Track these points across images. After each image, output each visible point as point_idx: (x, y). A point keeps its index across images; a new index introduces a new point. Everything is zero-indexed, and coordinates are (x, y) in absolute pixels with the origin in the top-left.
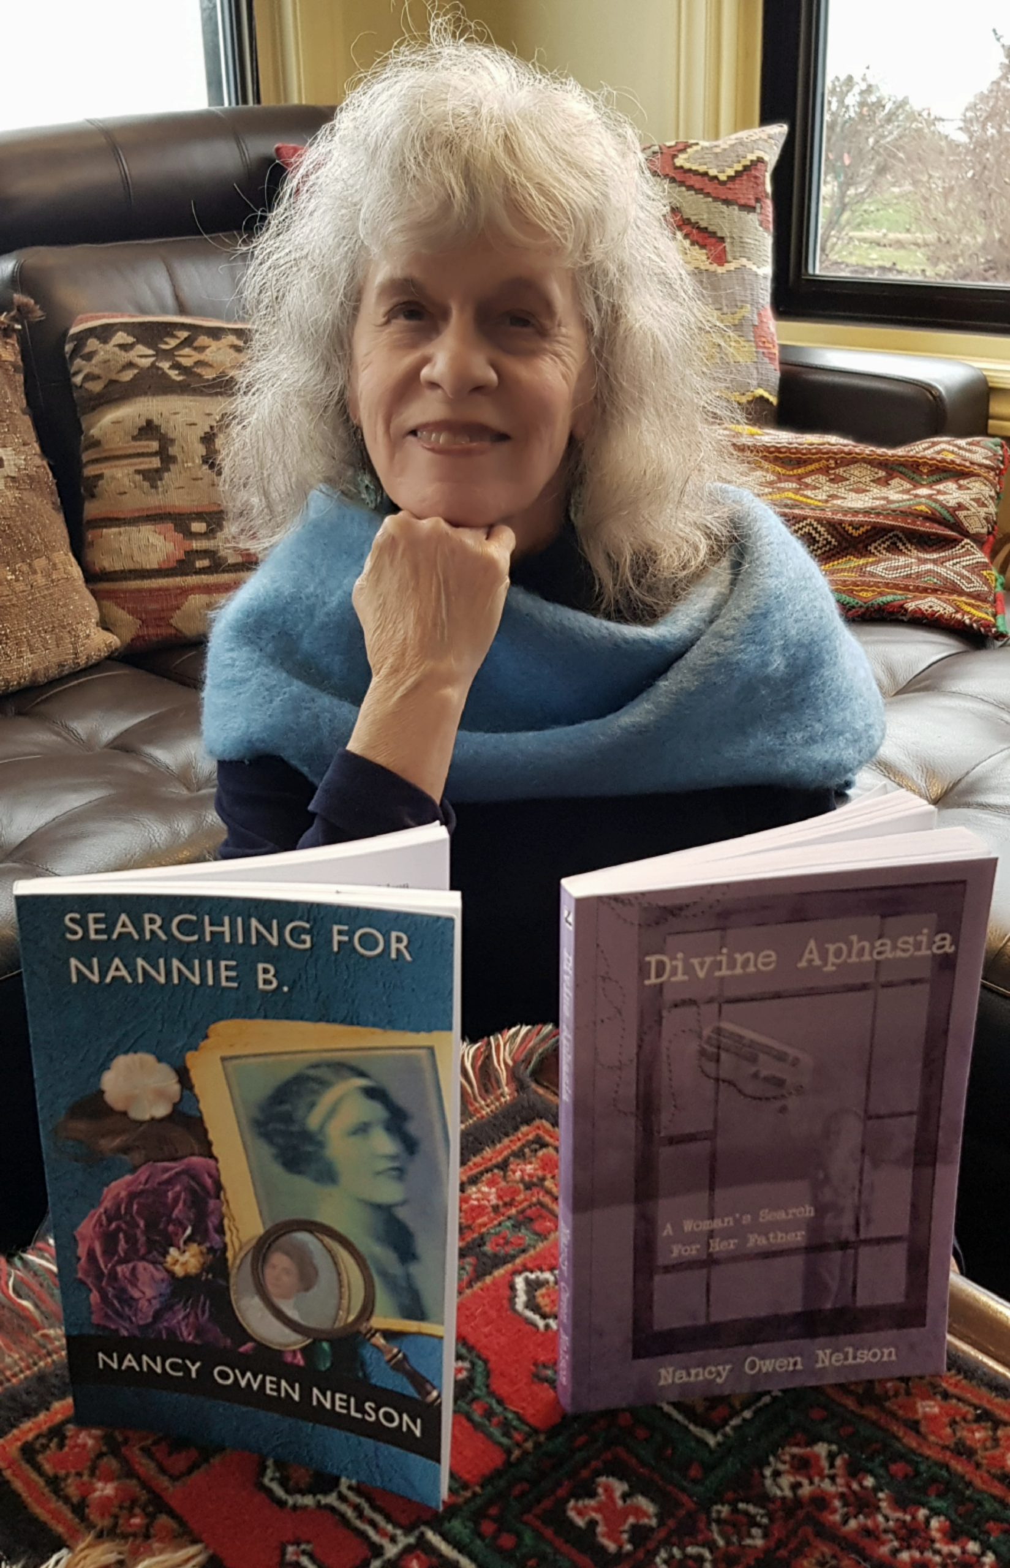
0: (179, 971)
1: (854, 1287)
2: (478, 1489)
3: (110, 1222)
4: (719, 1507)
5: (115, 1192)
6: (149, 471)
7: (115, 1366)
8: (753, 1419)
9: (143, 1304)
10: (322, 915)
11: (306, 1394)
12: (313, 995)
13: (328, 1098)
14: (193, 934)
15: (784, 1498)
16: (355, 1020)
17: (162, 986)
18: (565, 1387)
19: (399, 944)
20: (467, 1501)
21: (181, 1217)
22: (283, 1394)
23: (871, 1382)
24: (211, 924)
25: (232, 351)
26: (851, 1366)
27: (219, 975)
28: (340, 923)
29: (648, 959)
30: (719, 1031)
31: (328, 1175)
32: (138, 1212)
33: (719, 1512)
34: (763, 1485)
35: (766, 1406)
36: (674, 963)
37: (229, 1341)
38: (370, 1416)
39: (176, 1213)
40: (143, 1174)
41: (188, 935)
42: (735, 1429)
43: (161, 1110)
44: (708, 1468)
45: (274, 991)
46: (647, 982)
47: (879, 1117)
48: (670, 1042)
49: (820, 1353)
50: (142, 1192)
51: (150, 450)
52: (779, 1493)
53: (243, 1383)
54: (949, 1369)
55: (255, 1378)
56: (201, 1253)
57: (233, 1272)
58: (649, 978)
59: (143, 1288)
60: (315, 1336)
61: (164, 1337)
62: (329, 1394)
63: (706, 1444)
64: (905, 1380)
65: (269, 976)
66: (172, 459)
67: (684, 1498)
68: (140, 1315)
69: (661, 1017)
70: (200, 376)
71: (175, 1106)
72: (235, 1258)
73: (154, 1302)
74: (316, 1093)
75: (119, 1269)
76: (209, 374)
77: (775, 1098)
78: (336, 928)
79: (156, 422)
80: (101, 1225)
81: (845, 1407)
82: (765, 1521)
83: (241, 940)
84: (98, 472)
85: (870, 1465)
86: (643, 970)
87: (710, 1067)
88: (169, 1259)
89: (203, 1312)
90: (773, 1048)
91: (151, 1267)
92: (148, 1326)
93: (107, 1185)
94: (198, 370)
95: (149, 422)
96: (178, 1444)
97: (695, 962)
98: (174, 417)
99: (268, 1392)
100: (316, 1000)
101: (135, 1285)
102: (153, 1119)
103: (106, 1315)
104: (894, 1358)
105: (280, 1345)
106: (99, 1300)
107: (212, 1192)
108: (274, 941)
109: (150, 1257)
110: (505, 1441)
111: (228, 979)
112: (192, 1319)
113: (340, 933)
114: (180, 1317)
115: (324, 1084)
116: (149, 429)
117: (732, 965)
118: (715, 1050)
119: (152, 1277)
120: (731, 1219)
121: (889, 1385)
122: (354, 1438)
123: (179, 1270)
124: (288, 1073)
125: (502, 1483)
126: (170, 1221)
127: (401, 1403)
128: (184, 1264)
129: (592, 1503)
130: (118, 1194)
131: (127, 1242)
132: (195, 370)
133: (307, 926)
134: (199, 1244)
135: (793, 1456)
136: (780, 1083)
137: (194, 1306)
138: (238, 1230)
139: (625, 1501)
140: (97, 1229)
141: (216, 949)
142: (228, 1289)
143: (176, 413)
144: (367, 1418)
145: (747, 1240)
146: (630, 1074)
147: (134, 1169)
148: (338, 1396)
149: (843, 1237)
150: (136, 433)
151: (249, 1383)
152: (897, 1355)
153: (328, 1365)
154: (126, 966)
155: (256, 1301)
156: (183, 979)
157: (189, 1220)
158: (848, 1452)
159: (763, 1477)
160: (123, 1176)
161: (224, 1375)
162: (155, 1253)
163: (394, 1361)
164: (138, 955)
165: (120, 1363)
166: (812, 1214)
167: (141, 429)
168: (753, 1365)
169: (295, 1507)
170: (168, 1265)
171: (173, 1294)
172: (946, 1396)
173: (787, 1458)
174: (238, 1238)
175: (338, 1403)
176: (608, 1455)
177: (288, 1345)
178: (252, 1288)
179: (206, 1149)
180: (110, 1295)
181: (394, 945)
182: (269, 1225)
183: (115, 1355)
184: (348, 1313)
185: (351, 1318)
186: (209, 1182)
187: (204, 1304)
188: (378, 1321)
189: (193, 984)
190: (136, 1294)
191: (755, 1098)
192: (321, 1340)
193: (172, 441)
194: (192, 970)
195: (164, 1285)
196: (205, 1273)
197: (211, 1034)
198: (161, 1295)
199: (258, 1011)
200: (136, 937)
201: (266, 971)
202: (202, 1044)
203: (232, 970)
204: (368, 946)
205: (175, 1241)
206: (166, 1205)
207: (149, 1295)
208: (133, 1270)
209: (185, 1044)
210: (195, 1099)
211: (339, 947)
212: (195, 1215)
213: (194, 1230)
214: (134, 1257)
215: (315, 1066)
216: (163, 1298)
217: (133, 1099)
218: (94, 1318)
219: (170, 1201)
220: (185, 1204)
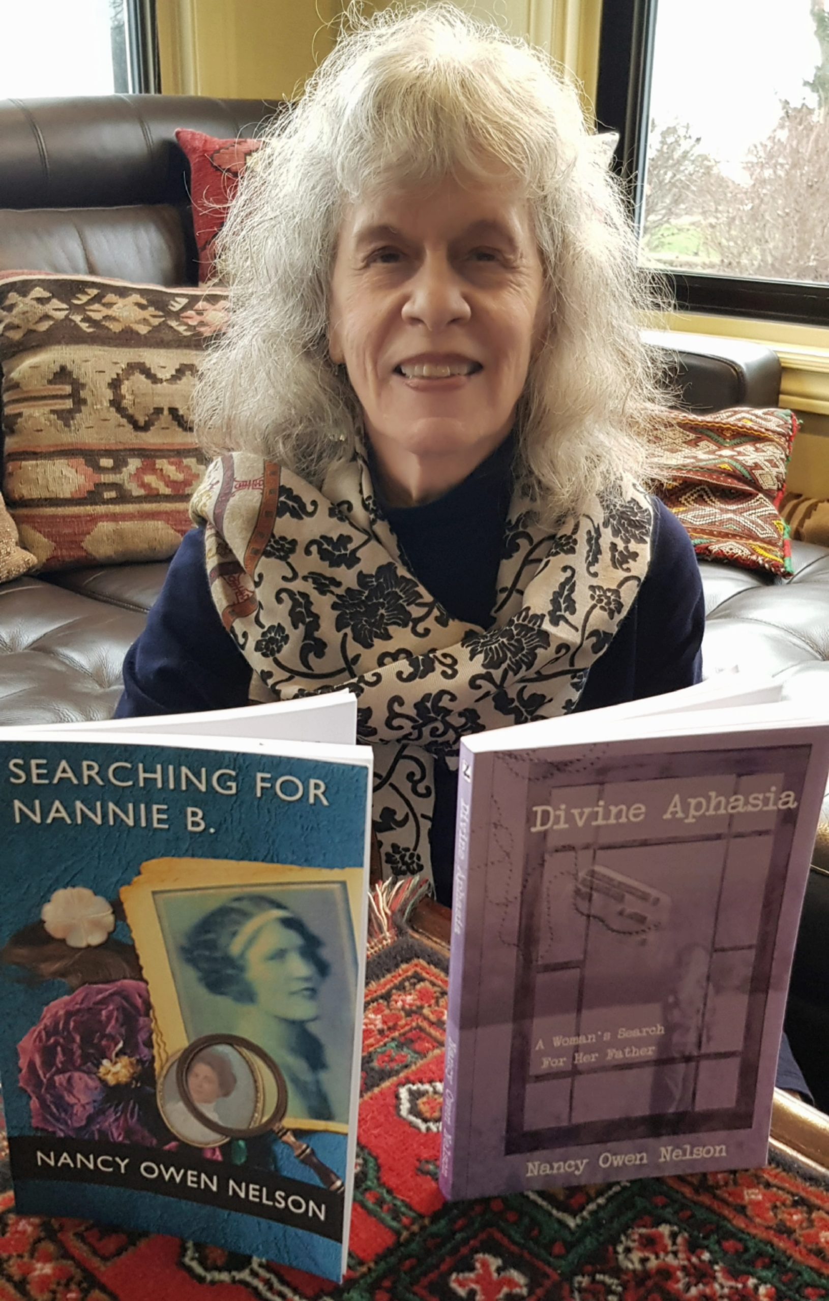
0: (115, 813)
1: (694, 1094)
2: (372, 1265)
3: (48, 1037)
4: (579, 1278)
5: (54, 1010)
6: (63, 411)
7: (52, 1163)
8: (606, 1204)
9: (77, 1109)
10: (247, 763)
11: (223, 1186)
12: (237, 836)
13: (249, 928)
14: (127, 781)
15: (634, 1271)
16: (275, 860)
17: (99, 827)
18: (446, 1180)
19: (316, 790)
20: (363, 1276)
21: (113, 1033)
22: (203, 1186)
23: (704, 1175)
24: (145, 771)
25: (136, 308)
26: (689, 1160)
27: (152, 819)
28: (263, 771)
29: (535, 809)
30: (593, 874)
31: (247, 996)
32: (75, 1027)
33: (580, 1283)
34: (617, 1259)
35: (617, 1193)
36: (558, 813)
37: (155, 1142)
38: (280, 1203)
39: (109, 1030)
40: (79, 994)
41: (123, 781)
42: (592, 1213)
43: (96, 939)
44: (569, 1246)
45: (201, 833)
46: (533, 830)
47: (723, 950)
48: (550, 882)
49: (663, 1150)
50: (79, 1011)
51: (63, 393)
52: (630, 1266)
53: (167, 1177)
54: (770, 1163)
55: (178, 1173)
56: (131, 1064)
57: (160, 1081)
58: (535, 825)
59: (78, 1095)
60: (233, 1136)
61: (97, 1137)
62: (244, 1185)
63: (567, 1227)
64: (734, 1172)
65: (197, 819)
66: (84, 402)
67: (548, 1270)
68: (75, 1118)
69: (544, 861)
70: (108, 328)
71: (110, 934)
72: (162, 1068)
73: (87, 1107)
74: (239, 923)
75: (56, 1078)
76: (115, 327)
77: (637, 933)
78: (259, 775)
79: (69, 368)
80: (41, 1040)
81: (683, 1194)
82: (620, 1289)
83: (172, 786)
84: (17, 411)
85: (706, 1243)
86: (530, 819)
87: (584, 906)
88: (102, 1069)
89: (132, 1116)
90: (637, 889)
91: (85, 1077)
92: (81, 1129)
93: (47, 1004)
94: (107, 324)
95: (63, 369)
96: (108, 1228)
97: (576, 812)
98: (84, 364)
99: (189, 1184)
100: (240, 841)
101: (70, 1092)
102: (89, 946)
103: (45, 1119)
104: (724, 1154)
105: (201, 1143)
106: (38, 1105)
107: (142, 1010)
108: (203, 788)
109: (85, 1068)
110: (394, 1224)
111: (160, 821)
112: (121, 1121)
113: (263, 780)
114: (112, 1120)
115: (246, 915)
116: (62, 374)
117: (607, 816)
118: (588, 890)
119: (87, 1086)
120: (594, 1036)
121: (720, 1176)
122: (264, 1222)
123: (111, 1080)
124: (213, 905)
125: (392, 1260)
126: (103, 1036)
127: (308, 1192)
128: (116, 1073)
129: (472, 1275)
130: (57, 1012)
131: (64, 1054)
132: (104, 323)
133: (233, 773)
134: (130, 1057)
135: (641, 1235)
136: (642, 920)
137: (124, 1111)
138: (165, 1044)
139: (499, 1274)
140: (37, 1043)
141: (148, 795)
142: (155, 1095)
143: (86, 361)
144: (277, 1204)
145: (607, 1055)
146: (514, 911)
147: (71, 991)
148: (251, 1186)
149: (687, 1053)
150: (51, 377)
151: (172, 1177)
152: (727, 1152)
153: (243, 1160)
154: (66, 808)
155: (181, 1105)
156: (119, 821)
157: (121, 1035)
158: (688, 1232)
159: (616, 1252)
160: (62, 996)
161: (149, 1170)
162: (89, 1064)
163: (302, 1157)
164: (77, 799)
165: (57, 1161)
166: (663, 1032)
167: (55, 374)
168: (606, 1160)
169: (213, 1283)
170: (100, 1075)
171: (105, 1100)
172: (768, 1185)
173: (636, 1237)
174: (165, 1051)
175: (251, 1192)
176: (483, 1236)
177: (208, 1144)
178: (178, 1095)
179: (137, 972)
180: (48, 1102)
181: (312, 791)
182: (193, 1039)
183: (52, 1154)
184: (263, 1115)
185: (265, 1119)
187: (134, 1108)
188: (289, 1122)
189: (127, 825)
190: (71, 1099)
191: (618, 932)
192: (238, 1139)
193: (83, 386)
194: (126, 813)
195: (96, 1092)
196: (134, 1082)
197: (143, 871)
198: (95, 1101)
199: (187, 850)
200: (75, 781)
201: (194, 814)
202: (136, 879)
203: (163, 813)
204: (288, 793)
205: (108, 1054)
206: (100, 1021)
207: (83, 1101)
208: (69, 1080)
209: (120, 879)
210: (128, 928)
211: (262, 793)
212: (126, 1031)
213: (124, 1044)
214: (70, 1067)
215: (238, 899)
216: (96, 1104)
217: (71, 928)
218: (34, 1121)
219: (104, 1019)
220: (117, 1021)
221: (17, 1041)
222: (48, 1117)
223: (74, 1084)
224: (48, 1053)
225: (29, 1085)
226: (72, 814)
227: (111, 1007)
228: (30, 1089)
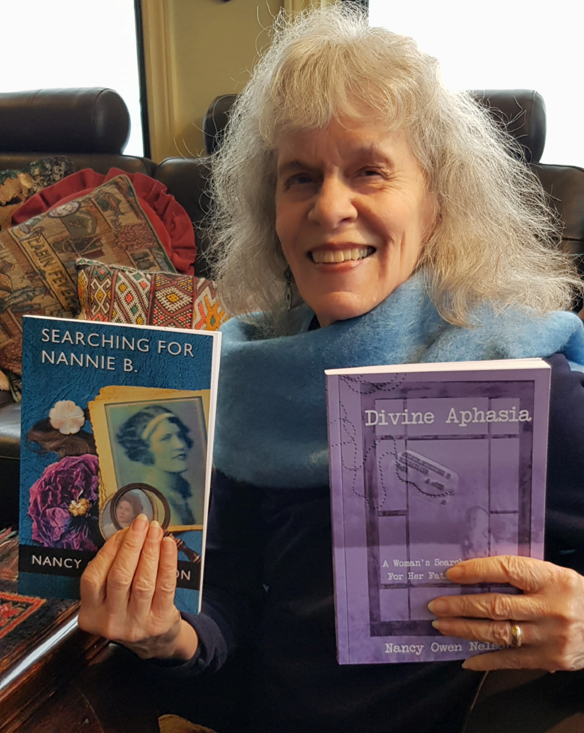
0: (89, 361)
3: (46, 486)
5: (50, 470)
7: (40, 563)
10: (155, 335)
12: (148, 374)
13: (152, 424)
14: (97, 343)
16: (167, 386)
17: (81, 367)
19: (188, 349)
24: (105, 339)
27: (107, 364)
28: (162, 340)
31: (150, 460)
32: (59, 481)
39: (76, 483)
40: (63, 462)
41: (94, 343)
43: (75, 430)
45: (130, 372)
50: (62, 471)
65: (129, 365)
71: (81, 427)
73: (61, 529)
74: (146, 421)
78: (160, 342)
80: (42, 487)
83: (117, 347)
88: (71, 507)
92: (57, 542)
100: (149, 377)
101: (53, 520)
102: (71, 434)
103: (39, 536)
106: (36, 526)
108: (132, 348)
109: (62, 505)
111: (111, 366)
113: (162, 344)
115: (151, 417)
123: (75, 513)
128: (78, 509)
131: (52, 497)
133: (148, 341)
134: (86, 499)
138: (105, 491)
141: (106, 351)
154: (66, 356)
155: (111, 525)
156: (90, 365)
157: (82, 487)
160: (54, 462)
162: (65, 503)
164: (72, 352)
165: (42, 562)
171: (71, 525)
174: (105, 495)
178: (110, 519)
179: (93, 450)
180: (42, 525)
181: (186, 350)
182: (120, 487)
183: (40, 557)
186: (93, 466)
188: (171, 528)
189: (95, 367)
190: (53, 524)
194: (95, 361)
195: (67, 520)
197: (100, 393)
198: (66, 526)
199: (123, 382)
200: (72, 343)
201: (128, 362)
202: (97, 397)
203: (112, 362)
204: (174, 350)
205: (75, 498)
206: (72, 478)
207: (60, 526)
208: (54, 511)
209: (88, 397)
210: (91, 425)
211: (161, 351)
212: (85, 484)
213: (84, 491)
214: (55, 505)
215: (147, 408)
216: (66, 527)
217: (62, 423)
218: (33, 536)
219: (74, 476)
220: (81, 478)
221: (30, 486)
222: (41, 534)
223: (56, 515)
224: (44, 495)
225: (33, 514)
226: (69, 360)
227: (78, 470)
228: (33, 516)
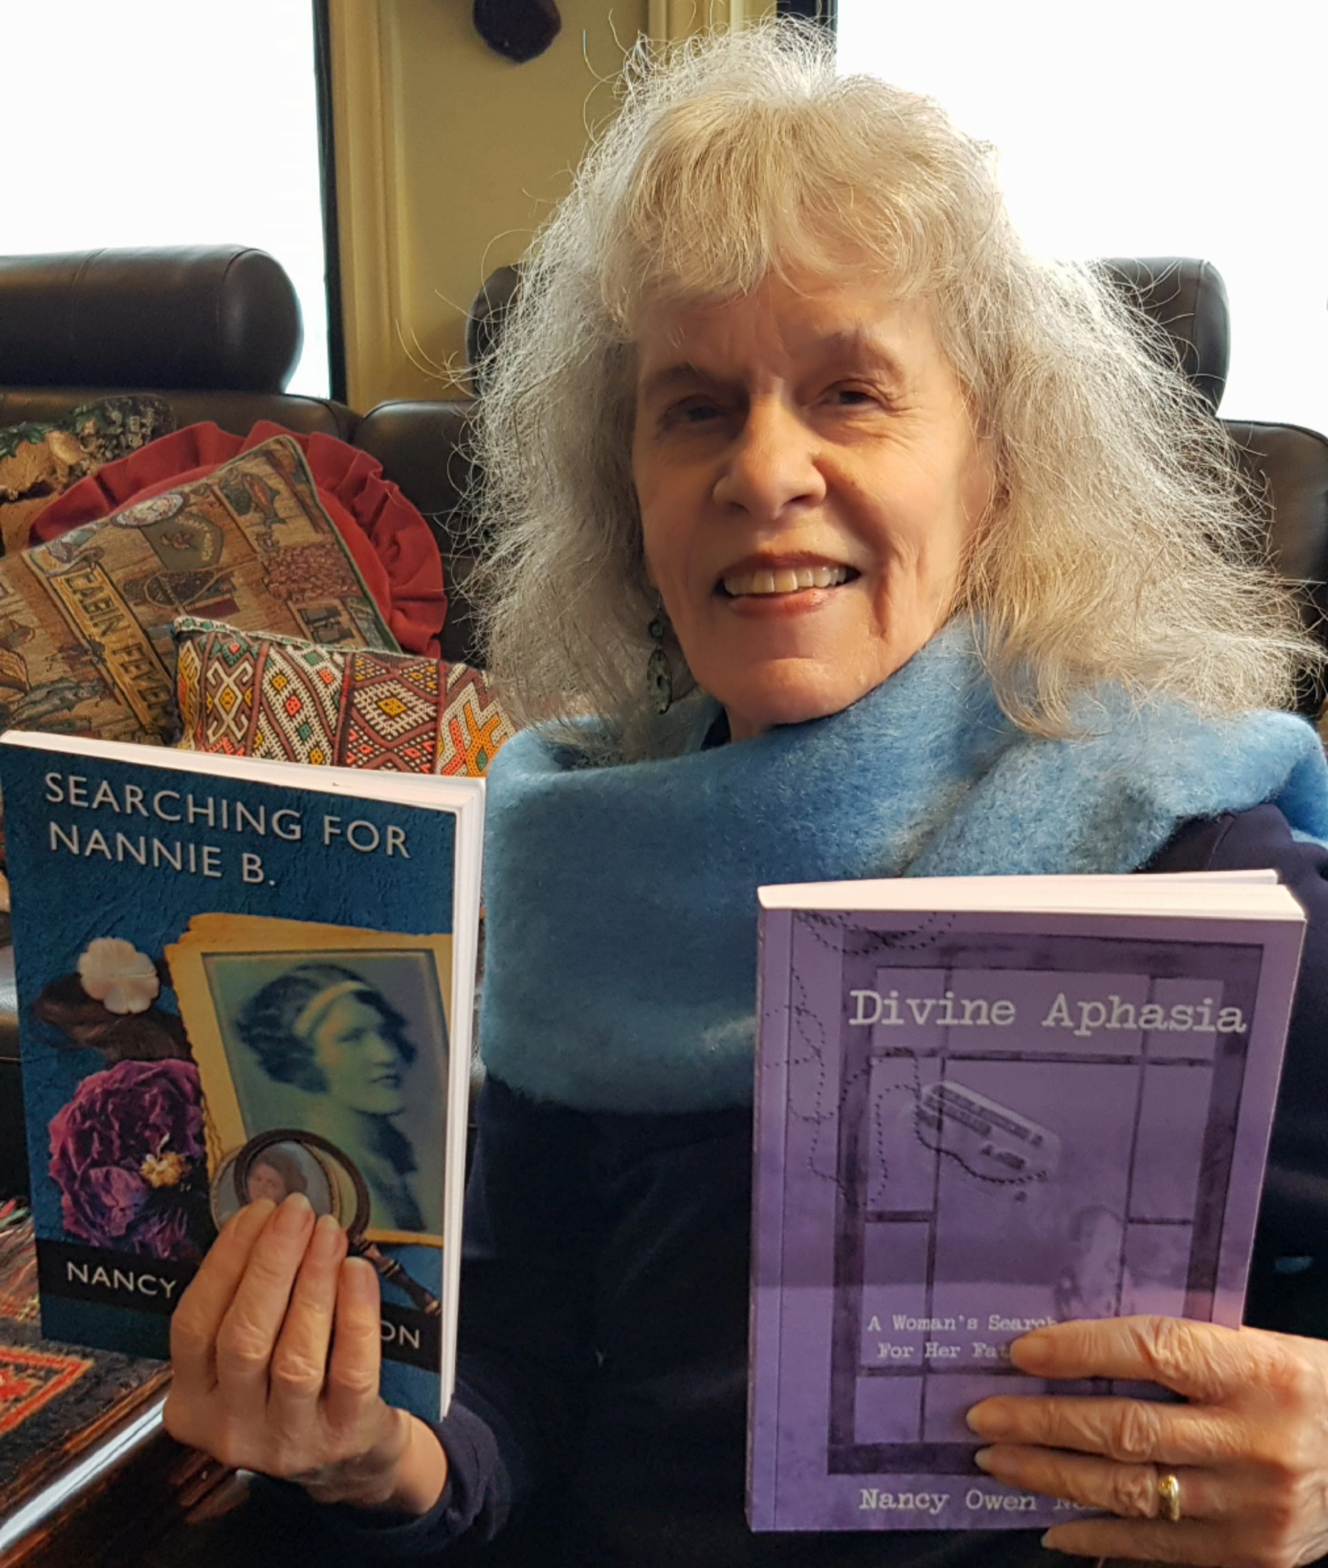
0: (160, 852)
3: (83, 1122)
5: (90, 1088)
7: (85, 1279)
9: (116, 1212)
10: (312, 805)
12: (301, 891)
13: (317, 1003)
14: (176, 814)
16: (347, 920)
17: (143, 867)
19: (395, 839)
21: (157, 1122)
24: (195, 805)
27: (202, 862)
28: (332, 815)
31: (317, 1084)
32: (113, 1110)
39: (152, 1118)
40: (118, 1071)
41: (170, 814)
43: (138, 1005)
45: (260, 885)
50: (118, 1090)
56: (180, 1163)
59: (118, 1197)
61: (138, 1250)
65: (255, 867)
68: (113, 1225)
71: (154, 1001)
73: (128, 1212)
74: (305, 996)
75: (92, 1172)
78: (327, 819)
80: (75, 1122)
83: (225, 825)
88: (145, 1167)
89: (180, 1229)
91: (125, 1173)
92: (121, 1238)
93: (82, 1078)
100: (305, 897)
101: (108, 1192)
102: (129, 1013)
103: (78, 1222)
106: (70, 1205)
107: (192, 1099)
108: (261, 830)
109: (123, 1162)
111: (211, 867)
112: (168, 1233)
113: (332, 824)
114: (156, 1230)
115: (313, 988)
119: (127, 1185)
123: (155, 1180)
124: (273, 975)
126: (146, 1126)
128: (161, 1173)
130: (93, 1090)
131: (101, 1144)
133: (297, 815)
134: (178, 1153)
137: (171, 1220)
138: (218, 1140)
140: (70, 1126)
141: (198, 833)
147: (110, 1065)
154: (106, 839)
156: (165, 863)
157: (167, 1126)
160: (101, 1069)
164: (119, 830)
165: (91, 1277)
170: (143, 1173)
171: (148, 1205)
174: (219, 1148)
178: (234, 1202)
179: (185, 1050)
180: (82, 1200)
181: (390, 841)
182: (253, 1135)
183: (85, 1267)
187: (181, 1218)
189: (175, 869)
190: (108, 1201)
194: (173, 853)
195: (139, 1195)
196: (183, 1185)
197: (192, 926)
198: (136, 1205)
199: (243, 904)
200: (117, 809)
201: (251, 861)
202: (183, 936)
203: (215, 858)
204: (362, 841)
205: (152, 1148)
206: (143, 1108)
207: (122, 1204)
208: (107, 1176)
209: (165, 935)
210: (174, 996)
211: (331, 840)
212: (174, 1121)
213: (171, 1137)
214: (108, 1161)
215: (303, 968)
216: (137, 1209)
217: (109, 988)
218: (65, 1222)
219: (147, 1104)
220: (162, 1108)
221: (50, 1117)
222: (82, 1219)
223: (113, 1182)
224: (83, 1140)
225: (60, 1176)
226: (112, 847)
227: (155, 1091)
228: (61, 1182)
